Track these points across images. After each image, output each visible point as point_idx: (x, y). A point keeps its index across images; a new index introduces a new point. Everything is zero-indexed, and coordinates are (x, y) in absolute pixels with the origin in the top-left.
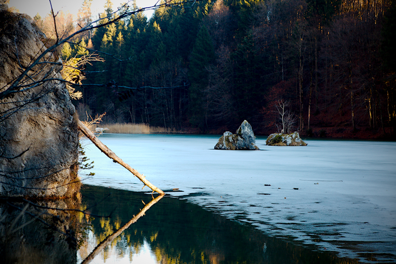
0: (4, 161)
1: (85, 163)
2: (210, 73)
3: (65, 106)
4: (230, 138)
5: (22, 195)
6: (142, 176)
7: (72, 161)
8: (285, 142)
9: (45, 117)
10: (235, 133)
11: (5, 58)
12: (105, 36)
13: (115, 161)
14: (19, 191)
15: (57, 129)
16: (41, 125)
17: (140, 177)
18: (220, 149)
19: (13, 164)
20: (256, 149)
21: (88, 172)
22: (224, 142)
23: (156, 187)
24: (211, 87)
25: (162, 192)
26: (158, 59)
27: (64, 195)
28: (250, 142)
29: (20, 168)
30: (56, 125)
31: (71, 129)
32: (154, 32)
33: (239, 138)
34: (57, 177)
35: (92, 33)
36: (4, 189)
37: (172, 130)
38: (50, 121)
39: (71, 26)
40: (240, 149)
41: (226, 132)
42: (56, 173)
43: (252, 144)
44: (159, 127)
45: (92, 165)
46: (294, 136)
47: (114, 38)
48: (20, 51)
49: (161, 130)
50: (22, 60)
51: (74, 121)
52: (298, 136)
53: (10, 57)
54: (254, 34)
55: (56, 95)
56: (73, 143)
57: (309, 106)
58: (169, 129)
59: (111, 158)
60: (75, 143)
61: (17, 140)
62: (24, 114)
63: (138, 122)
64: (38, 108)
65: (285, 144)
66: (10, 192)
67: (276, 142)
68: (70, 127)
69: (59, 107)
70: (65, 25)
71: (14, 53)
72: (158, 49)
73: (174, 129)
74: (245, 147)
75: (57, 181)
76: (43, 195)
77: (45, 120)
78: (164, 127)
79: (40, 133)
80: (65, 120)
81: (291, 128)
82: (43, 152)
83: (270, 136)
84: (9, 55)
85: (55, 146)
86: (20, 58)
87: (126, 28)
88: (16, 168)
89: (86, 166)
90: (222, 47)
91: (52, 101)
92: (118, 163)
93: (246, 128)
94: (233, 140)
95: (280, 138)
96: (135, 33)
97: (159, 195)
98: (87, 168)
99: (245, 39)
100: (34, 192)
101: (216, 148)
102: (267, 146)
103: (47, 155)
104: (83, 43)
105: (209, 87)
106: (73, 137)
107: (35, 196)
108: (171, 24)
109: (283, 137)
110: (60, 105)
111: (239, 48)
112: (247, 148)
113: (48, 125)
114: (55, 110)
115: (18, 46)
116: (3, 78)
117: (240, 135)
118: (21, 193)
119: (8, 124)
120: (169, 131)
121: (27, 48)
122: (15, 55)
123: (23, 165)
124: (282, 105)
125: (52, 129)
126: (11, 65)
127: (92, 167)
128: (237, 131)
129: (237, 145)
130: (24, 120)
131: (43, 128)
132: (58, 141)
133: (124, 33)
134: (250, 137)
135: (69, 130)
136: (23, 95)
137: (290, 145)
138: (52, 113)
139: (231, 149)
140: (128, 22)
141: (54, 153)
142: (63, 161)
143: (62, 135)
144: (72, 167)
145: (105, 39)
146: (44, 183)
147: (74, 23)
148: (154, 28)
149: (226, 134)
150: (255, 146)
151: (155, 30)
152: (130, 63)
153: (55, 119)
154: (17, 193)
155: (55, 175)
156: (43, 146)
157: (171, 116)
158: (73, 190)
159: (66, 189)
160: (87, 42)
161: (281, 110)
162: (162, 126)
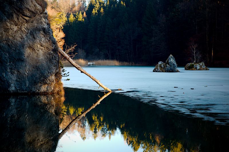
0: (15, 71)
1: (64, 73)
2: (154, 30)
3: (50, 38)
4: (162, 65)
5: (27, 92)
6: (98, 81)
7: (55, 71)
8: (196, 68)
9: (38, 45)
10: (165, 62)
11: (13, 10)
12: (94, 10)
13: (82, 72)
14: (25, 89)
15: (45, 52)
16: (36, 50)
17: (97, 81)
18: (156, 72)
19: (20, 73)
20: (178, 71)
21: (66, 78)
22: (158, 68)
23: (106, 87)
24: (154, 38)
25: (111, 91)
26: (124, 23)
27: (51, 92)
28: (174, 68)
29: (25, 76)
30: (45, 50)
31: (53, 52)
32: (121, 7)
33: (168, 65)
34: (46, 81)
35: (86, 8)
36: (16, 88)
37: (132, 64)
38: (41, 47)
39: (74, 5)
40: (168, 72)
41: (160, 62)
42: (45, 78)
43: (175, 68)
44: (124, 62)
45: (68, 74)
46: (201, 64)
47: (99, 11)
48: (21, 6)
49: (126, 63)
50: (23, 11)
51: (56, 48)
52: (204, 64)
53: (16, 10)
54: (180, 7)
55: (44, 32)
56: (55, 61)
57: (212, 48)
58: (130, 63)
59: (79, 70)
60: (56, 61)
61: (22, 59)
62: (26, 44)
63: (113, 59)
64: (34, 40)
65: (196, 69)
66: (19, 90)
67: (191, 68)
68: (53, 51)
69: (46, 39)
70: (71, 4)
71: (18, 7)
72: (124, 17)
73: (133, 63)
74: (171, 71)
75: (46, 83)
76: (39, 92)
77: (38, 47)
78: (128, 62)
79: (36, 54)
80: (50, 47)
81: (200, 60)
82: (37, 66)
83: (187, 64)
84: (15, 8)
85: (44, 62)
86: (22, 10)
87: (105, 5)
88: (22, 75)
89: (64, 75)
90: (161, 15)
91: (42, 36)
92: (84, 73)
93: (172, 59)
94: (164, 66)
95: (193, 65)
96: (110, 8)
97: (109, 92)
98: (65, 76)
99: (174, 10)
100: (33, 90)
101: (154, 71)
102: (185, 70)
103: (40, 68)
104: (81, 14)
105: (153, 38)
106: (55, 57)
107: (34, 92)
108: (131, 2)
109: (195, 65)
110: (47, 38)
111: (171, 15)
112: (172, 71)
113: (40, 50)
114: (44, 41)
115: (21, 3)
116: (13, 22)
117: (168, 63)
118: (26, 90)
119: (16, 49)
120: (130, 64)
121: (26, 4)
122: (19, 8)
123: (26, 74)
124: (194, 47)
125: (42, 52)
126: (17, 14)
127: (68, 75)
128: (166, 61)
129: (166, 69)
130: (26, 47)
131: (37, 52)
132: (46, 59)
133: (104, 8)
134: (174, 64)
135: (53, 53)
136: (25, 32)
137: (199, 70)
138: (42, 43)
139: (162, 72)
140: (106, 2)
141: (44, 67)
142: (49, 71)
143: (48, 56)
144: (56, 75)
145: (94, 12)
146: (39, 85)
147: (76, 3)
148: (121, 4)
149: (160, 63)
150: (177, 70)
151: (122, 6)
152: (108, 25)
153: (44, 46)
154: (23, 90)
155: (46, 79)
156: (37, 63)
157: (132, 55)
158: (57, 89)
159: (53, 88)
160: (83, 14)
161: (194, 50)
162: (126, 61)
